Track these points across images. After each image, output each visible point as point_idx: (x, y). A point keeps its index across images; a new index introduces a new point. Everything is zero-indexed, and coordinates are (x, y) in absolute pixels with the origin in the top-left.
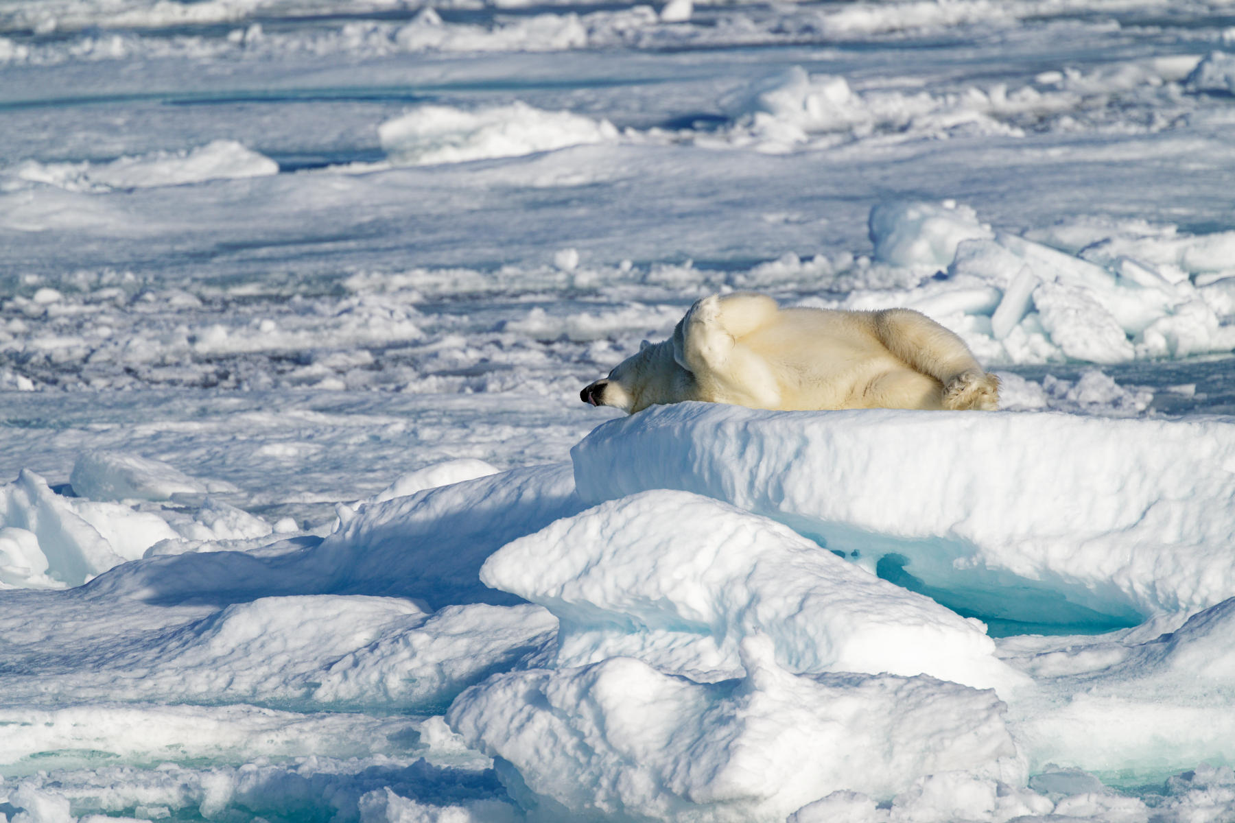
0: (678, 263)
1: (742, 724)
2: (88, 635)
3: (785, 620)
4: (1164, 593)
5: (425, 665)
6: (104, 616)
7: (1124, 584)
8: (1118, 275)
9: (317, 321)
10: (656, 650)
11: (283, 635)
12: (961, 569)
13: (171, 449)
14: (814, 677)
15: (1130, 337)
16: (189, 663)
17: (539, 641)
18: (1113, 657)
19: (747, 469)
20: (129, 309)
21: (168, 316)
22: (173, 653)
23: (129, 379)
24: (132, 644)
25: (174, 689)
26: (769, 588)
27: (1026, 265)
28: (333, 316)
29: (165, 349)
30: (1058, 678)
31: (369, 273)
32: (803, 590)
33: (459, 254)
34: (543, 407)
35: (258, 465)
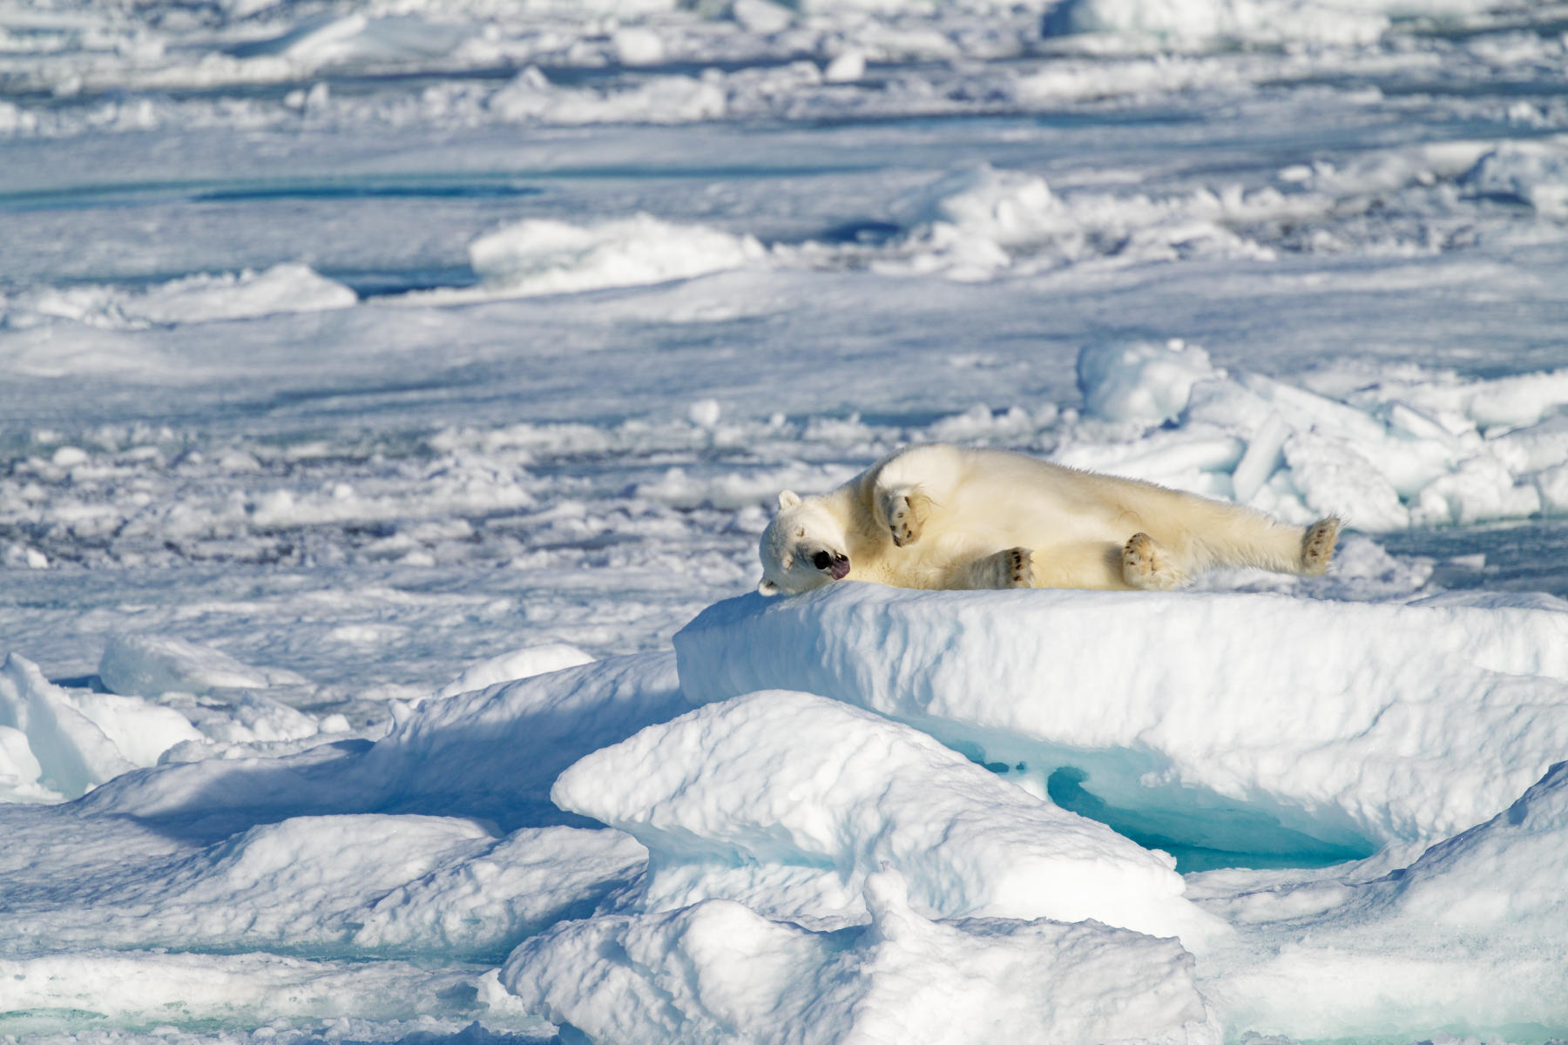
0: (842, 416)
1: (869, 981)
2: (82, 861)
3: (926, 852)
4: (1400, 818)
5: (491, 901)
6: (101, 838)
7: (1350, 805)
8: (1388, 424)
9: (403, 485)
10: (768, 888)
11: (317, 864)
12: (1151, 786)
13: (222, 633)
14: (955, 923)
15: (1403, 500)
16: (202, 898)
17: (632, 873)
18: (1333, 899)
19: (887, 663)
20: (171, 472)
21: (220, 480)
22: (183, 886)
23: (169, 554)
24: (134, 873)
25: (183, 930)
26: (907, 812)
27: (1276, 411)
28: (423, 479)
29: (214, 519)
30: (1263, 924)
31: (460, 430)
32: (948, 815)
33: (573, 406)
34: (677, 585)
35: (330, 651)
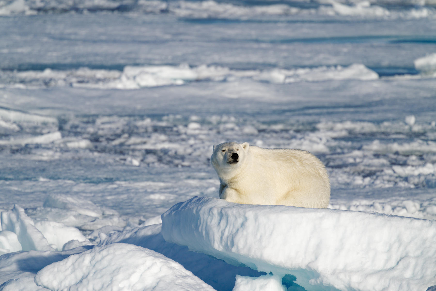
12: (313, 284)
19: (220, 231)
31: (327, 123)
